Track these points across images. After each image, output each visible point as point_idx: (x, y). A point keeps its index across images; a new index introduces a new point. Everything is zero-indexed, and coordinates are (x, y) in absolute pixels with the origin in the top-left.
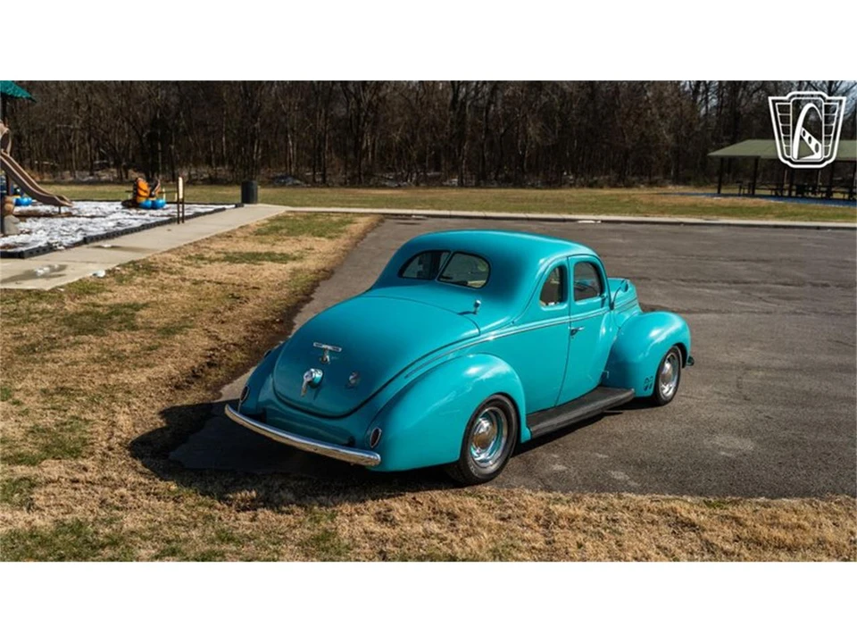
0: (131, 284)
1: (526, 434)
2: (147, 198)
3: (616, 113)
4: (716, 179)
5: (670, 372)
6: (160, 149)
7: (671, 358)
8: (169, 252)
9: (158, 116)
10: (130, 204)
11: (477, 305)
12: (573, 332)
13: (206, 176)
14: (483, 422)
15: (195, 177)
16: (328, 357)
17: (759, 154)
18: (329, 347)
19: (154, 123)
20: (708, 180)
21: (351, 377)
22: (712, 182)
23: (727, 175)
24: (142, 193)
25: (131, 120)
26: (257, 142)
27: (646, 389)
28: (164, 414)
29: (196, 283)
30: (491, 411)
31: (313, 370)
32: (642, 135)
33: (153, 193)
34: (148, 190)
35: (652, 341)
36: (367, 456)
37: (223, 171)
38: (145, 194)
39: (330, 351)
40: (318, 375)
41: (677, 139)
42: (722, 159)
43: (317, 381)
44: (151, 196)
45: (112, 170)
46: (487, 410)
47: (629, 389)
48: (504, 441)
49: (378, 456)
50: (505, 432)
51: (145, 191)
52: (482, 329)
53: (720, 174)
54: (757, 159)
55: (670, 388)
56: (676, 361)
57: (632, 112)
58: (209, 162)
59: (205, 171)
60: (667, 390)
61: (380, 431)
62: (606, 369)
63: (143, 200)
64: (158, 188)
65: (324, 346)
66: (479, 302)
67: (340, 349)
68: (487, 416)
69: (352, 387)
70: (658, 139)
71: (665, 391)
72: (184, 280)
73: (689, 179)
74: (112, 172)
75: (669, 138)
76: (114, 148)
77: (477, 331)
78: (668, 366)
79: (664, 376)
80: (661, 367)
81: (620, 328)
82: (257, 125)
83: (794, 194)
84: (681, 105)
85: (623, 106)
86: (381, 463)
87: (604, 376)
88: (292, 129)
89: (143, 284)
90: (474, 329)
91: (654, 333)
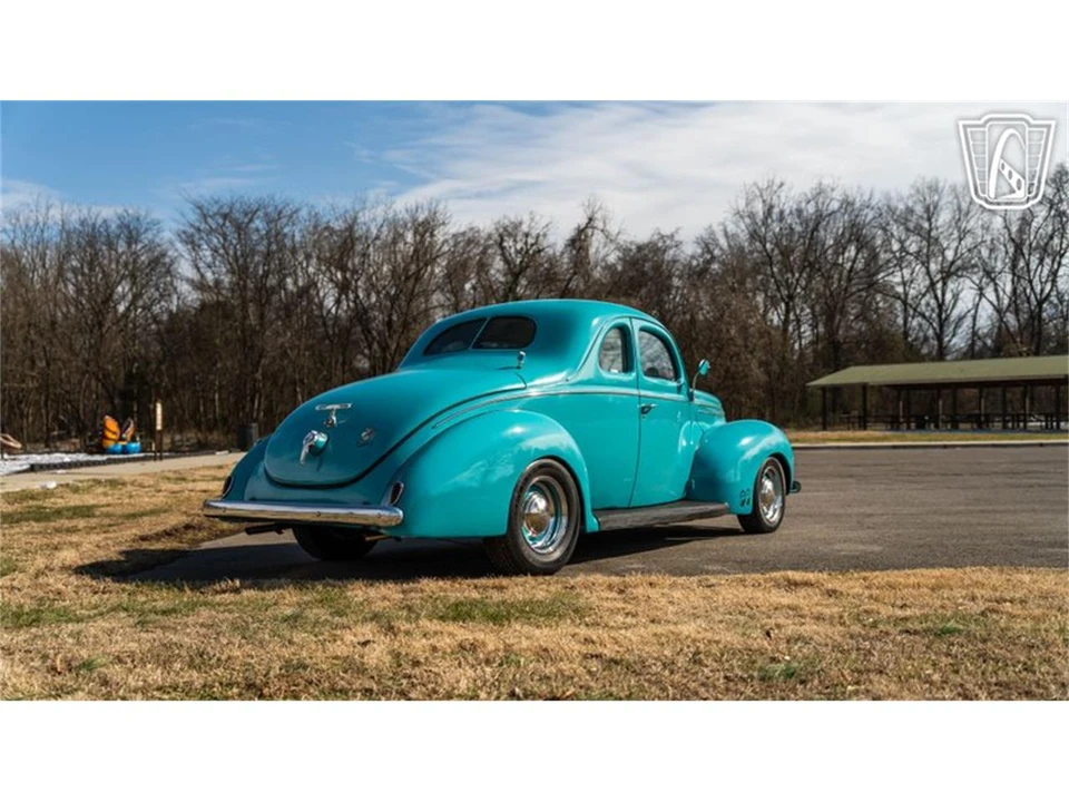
0: (89, 493)
1: (592, 524)
2: (116, 441)
3: (693, 347)
4: (820, 420)
5: (773, 493)
6: (135, 409)
7: (770, 475)
8: (140, 475)
9: (134, 371)
10: (94, 450)
11: (521, 358)
12: (644, 411)
13: (194, 441)
14: (535, 496)
15: (180, 444)
16: (334, 418)
17: (865, 381)
18: (336, 407)
19: (130, 377)
20: (811, 421)
21: (364, 434)
22: (816, 423)
23: (831, 414)
24: (110, 435)
25: (100, 376)
26: (257, 396)
27: (743, 504)
28: (126, 553)
29: (174, 492)
30: (539, 481)
31: (315, 432)
32: (727, 371)
33: (124, 436)
34: (118, 431)
35: (743, 453)
36: (386, 513)
37: (215, 437)
38: (114, 437)
39: (338, 410)
40: (321, 439)
41: (768, 373)
42: (824, 389)
43: (321, 446)
44: (121, 439)
45: (74, 440)
46: (536, 479)
47: (721, 502)
48: (564, 521)
49: (401, 513)
50: (564, 507)
51: (114, 433)
52: (528, 384)
53: (824, 414)
54: (864, 387)
55: (775, 511)
56: (777, 477)
57: (712, 345)
58: (198, 426)
59: (192, 436)
60: (771, 515)
61: (402, 485)
62: (690, 478)
63: (110, 444)
64: (130, 431)
65: (329, 407)
66: (522, 353)
67: (350, 406)
68: (535, 488)
69: (366, 443)
70: (746, 376)
71: (768, 517)
72: (160, 491)
73: (788, 421)
74: (74, 444)
75: (757, 373)
76: (78, 411)
77: (522, 385)
78: (768, 485)
79: (764, 495)
80: (758, 485)
81: (704, 433)
82: (258, 376)
83: (913, 425)
84: (769, 334)
85: (701, 338)
86: (403, 521)
87: (688, 487)
88: (302, 381)
89: (105, 494)
90: (519, 382)
91: (745, 441)
